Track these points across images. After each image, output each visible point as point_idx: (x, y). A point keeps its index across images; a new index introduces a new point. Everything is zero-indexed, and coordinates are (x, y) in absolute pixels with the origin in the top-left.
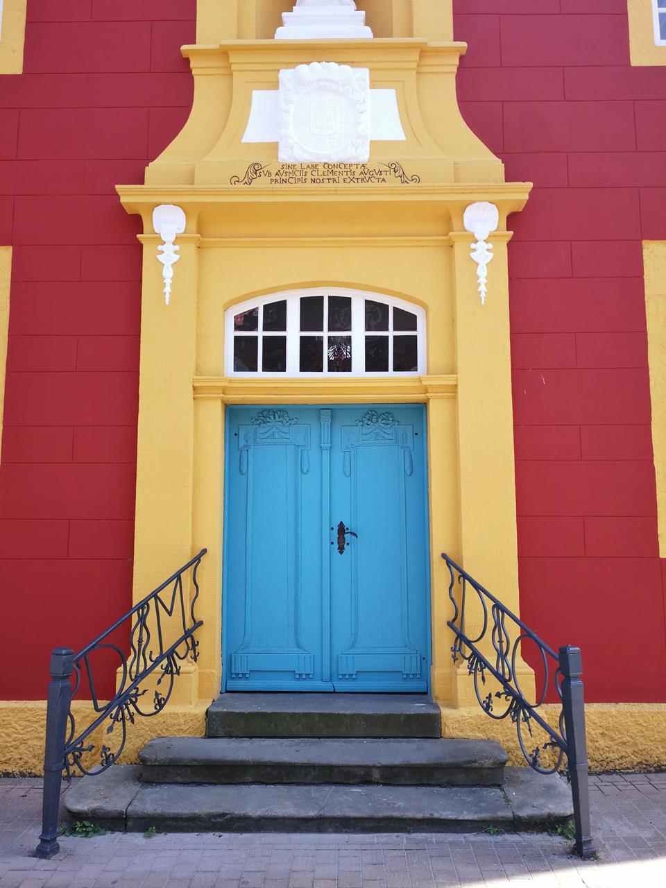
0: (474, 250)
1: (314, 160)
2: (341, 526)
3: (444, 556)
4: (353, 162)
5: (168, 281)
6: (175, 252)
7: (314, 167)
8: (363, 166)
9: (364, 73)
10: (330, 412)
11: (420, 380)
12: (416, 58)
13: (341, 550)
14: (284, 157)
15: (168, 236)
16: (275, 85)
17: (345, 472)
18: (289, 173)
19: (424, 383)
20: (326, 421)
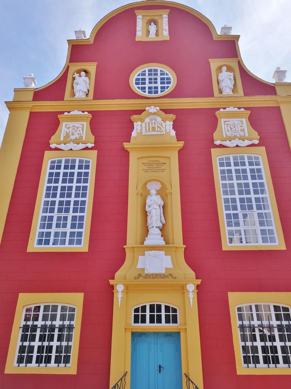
0: (189, 294)
1: (153, 273)
2: (160, 365)
3: (185, 374)
4: (161, 273)
5: (120, 302)
6: (121, 295)
7: (153, 274)
8: (164, 274)
9: (163, 252)
10: (157, 334)
11: (178, 327)
12: (175, 249)
13: (160, 372)
14: (146, 272)
15: (120, 291)
16: (144, 255)
17: (160, 350)
18: (148, 276)
19: (179, 328)
20: (156, 337)
